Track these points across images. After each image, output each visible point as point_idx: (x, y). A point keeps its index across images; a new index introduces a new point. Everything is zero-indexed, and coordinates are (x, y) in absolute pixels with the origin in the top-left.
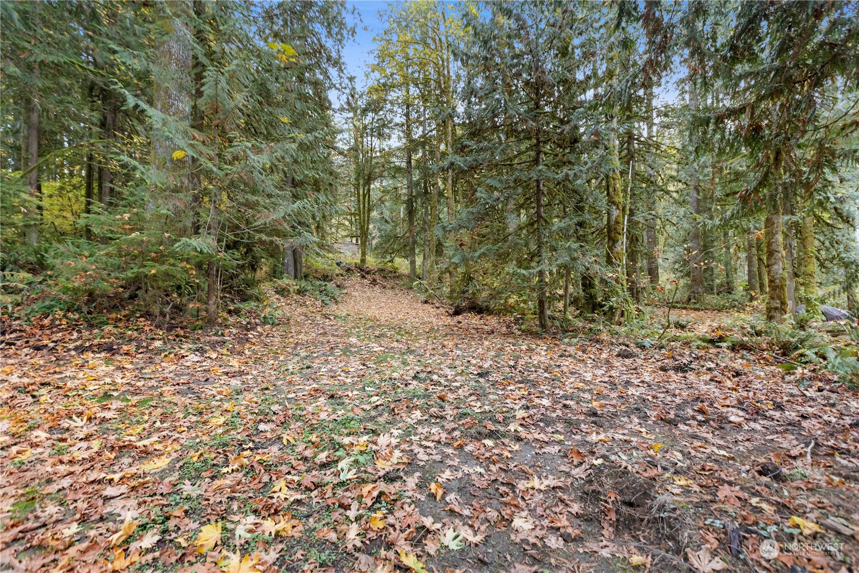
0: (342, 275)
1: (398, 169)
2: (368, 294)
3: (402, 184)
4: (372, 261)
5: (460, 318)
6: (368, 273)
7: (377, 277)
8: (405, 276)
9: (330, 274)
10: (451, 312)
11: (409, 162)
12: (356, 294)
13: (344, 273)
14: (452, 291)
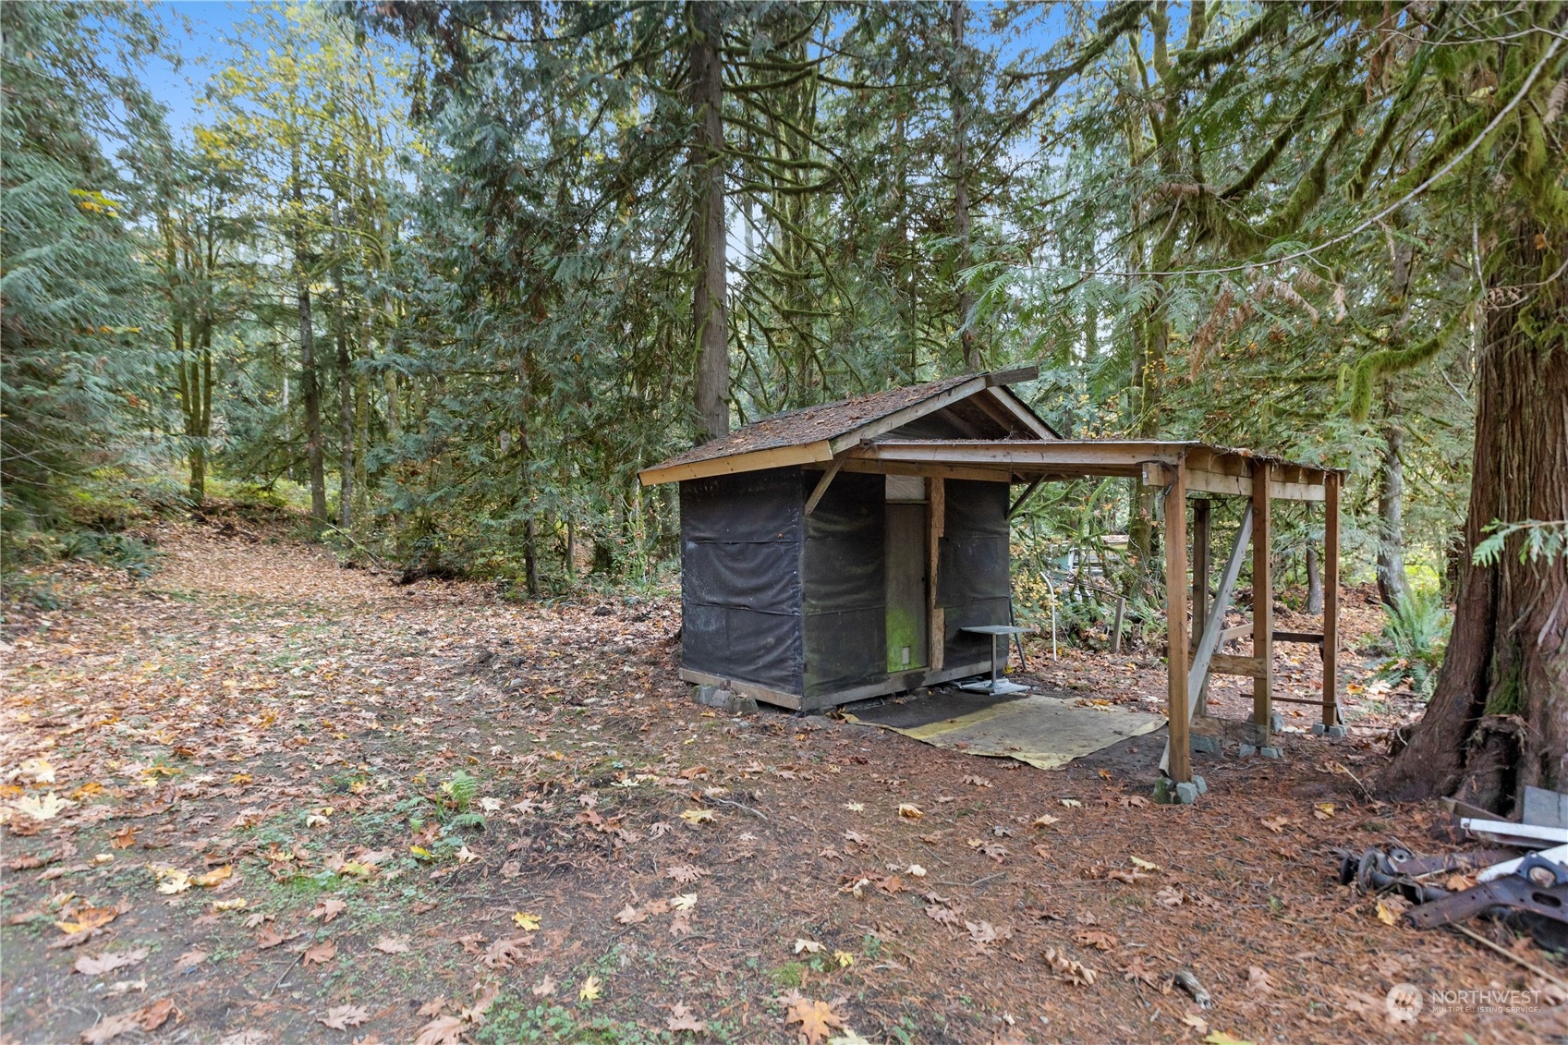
0: (146, 518)
1: (280, 311)
2: (218, 555)
3: (288, 338)
4: (219, 487)
5: (412, 587)
6: (212, 511)
7: (235, 519)
8: (302, 517)
9: (116, 514)
10: (397, 579)
11: (304, 298)
12: (189, 555)
13: (150, 513)
14: (400, 547)
